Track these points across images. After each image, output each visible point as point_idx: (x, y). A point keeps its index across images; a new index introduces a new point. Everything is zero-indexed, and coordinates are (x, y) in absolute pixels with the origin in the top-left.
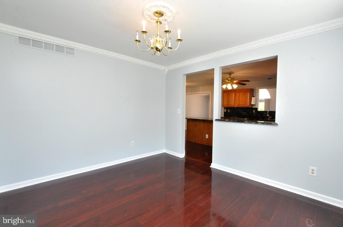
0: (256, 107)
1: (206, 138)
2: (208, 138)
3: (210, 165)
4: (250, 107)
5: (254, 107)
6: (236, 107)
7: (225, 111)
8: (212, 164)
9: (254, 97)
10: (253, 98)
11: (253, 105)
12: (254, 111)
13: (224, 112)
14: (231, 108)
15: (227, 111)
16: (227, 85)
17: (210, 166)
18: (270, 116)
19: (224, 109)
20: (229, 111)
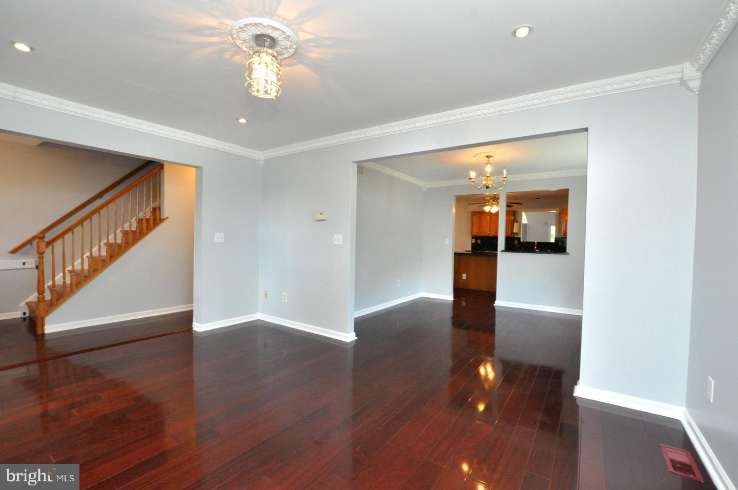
0: (519, 237)
1: (463, 278)
2: (465, 278)
3: (494, 303)
4: (512, 236)
5: (516, 236)
6: (491, 236)
7: (474, 242)
8: (496, 302)
9: (517, 222)
10: (515, 224)
11: (516, 233)
12: (516, 242)
13: (472, 244)
14: (481, 238)
15: (476, 241)
16: (492, 207)
17: (495, 305)
18: (537, 249)
19: (472, 238)
20: (479, 242)
